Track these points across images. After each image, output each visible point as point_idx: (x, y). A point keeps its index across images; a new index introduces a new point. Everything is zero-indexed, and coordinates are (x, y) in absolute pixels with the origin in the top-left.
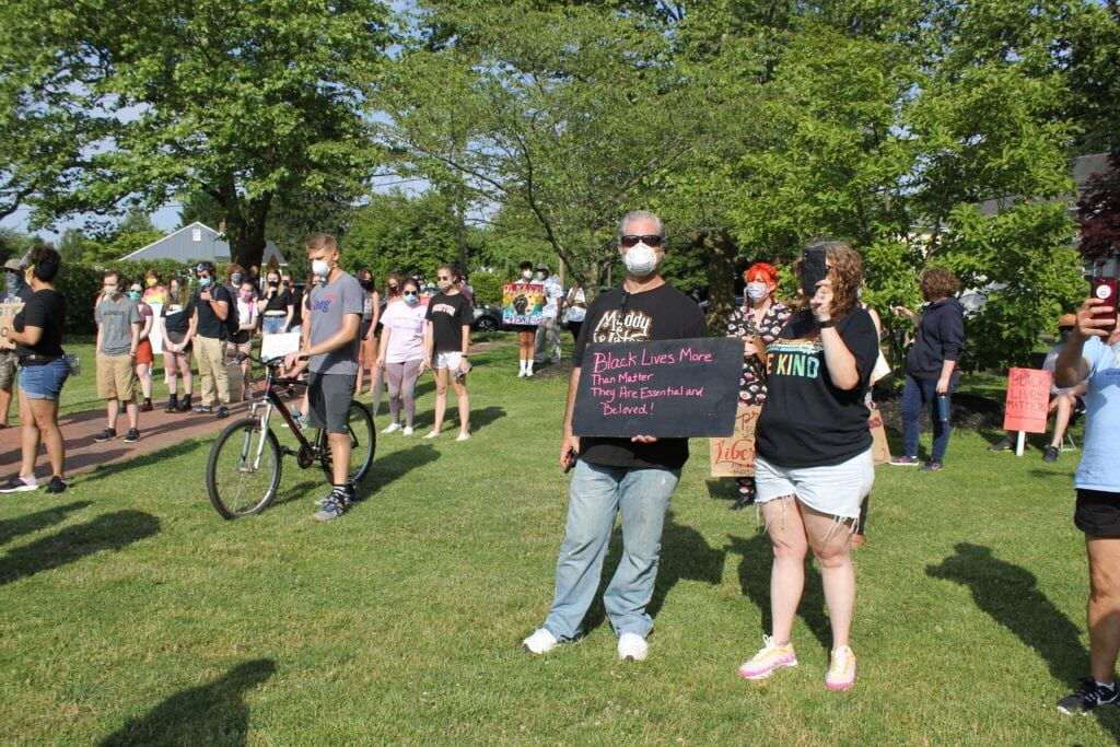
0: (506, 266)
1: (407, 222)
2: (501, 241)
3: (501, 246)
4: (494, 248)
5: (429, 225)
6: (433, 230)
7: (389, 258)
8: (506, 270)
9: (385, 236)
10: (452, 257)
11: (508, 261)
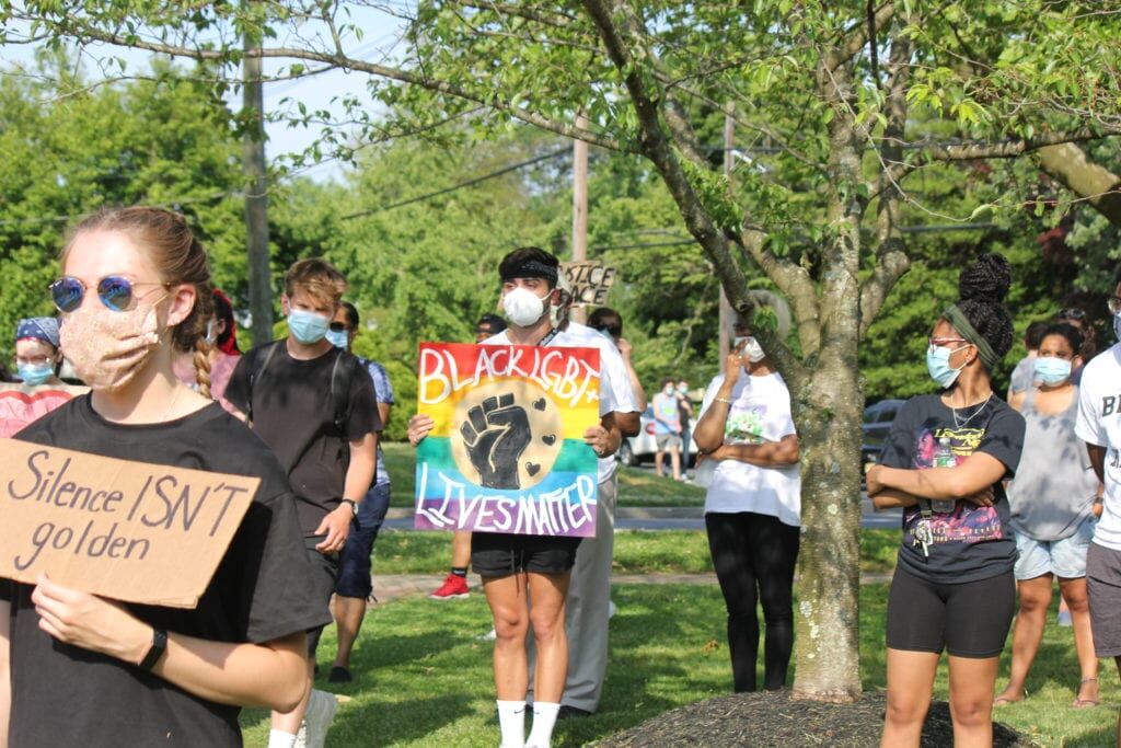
0: (399, 293)
1: (88, 153)
2: (383, 216)
3: (384, 235)
4: (362, 237)
5: (158, 164)
6: (169, 181)
7: (27, 268)
8: (400, 308)
9: (17, 198)
10: (229, 268)
11: (406, 285)
